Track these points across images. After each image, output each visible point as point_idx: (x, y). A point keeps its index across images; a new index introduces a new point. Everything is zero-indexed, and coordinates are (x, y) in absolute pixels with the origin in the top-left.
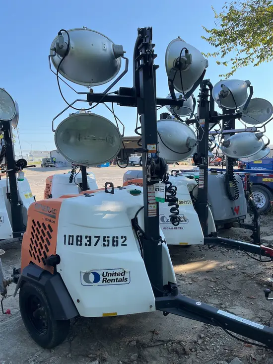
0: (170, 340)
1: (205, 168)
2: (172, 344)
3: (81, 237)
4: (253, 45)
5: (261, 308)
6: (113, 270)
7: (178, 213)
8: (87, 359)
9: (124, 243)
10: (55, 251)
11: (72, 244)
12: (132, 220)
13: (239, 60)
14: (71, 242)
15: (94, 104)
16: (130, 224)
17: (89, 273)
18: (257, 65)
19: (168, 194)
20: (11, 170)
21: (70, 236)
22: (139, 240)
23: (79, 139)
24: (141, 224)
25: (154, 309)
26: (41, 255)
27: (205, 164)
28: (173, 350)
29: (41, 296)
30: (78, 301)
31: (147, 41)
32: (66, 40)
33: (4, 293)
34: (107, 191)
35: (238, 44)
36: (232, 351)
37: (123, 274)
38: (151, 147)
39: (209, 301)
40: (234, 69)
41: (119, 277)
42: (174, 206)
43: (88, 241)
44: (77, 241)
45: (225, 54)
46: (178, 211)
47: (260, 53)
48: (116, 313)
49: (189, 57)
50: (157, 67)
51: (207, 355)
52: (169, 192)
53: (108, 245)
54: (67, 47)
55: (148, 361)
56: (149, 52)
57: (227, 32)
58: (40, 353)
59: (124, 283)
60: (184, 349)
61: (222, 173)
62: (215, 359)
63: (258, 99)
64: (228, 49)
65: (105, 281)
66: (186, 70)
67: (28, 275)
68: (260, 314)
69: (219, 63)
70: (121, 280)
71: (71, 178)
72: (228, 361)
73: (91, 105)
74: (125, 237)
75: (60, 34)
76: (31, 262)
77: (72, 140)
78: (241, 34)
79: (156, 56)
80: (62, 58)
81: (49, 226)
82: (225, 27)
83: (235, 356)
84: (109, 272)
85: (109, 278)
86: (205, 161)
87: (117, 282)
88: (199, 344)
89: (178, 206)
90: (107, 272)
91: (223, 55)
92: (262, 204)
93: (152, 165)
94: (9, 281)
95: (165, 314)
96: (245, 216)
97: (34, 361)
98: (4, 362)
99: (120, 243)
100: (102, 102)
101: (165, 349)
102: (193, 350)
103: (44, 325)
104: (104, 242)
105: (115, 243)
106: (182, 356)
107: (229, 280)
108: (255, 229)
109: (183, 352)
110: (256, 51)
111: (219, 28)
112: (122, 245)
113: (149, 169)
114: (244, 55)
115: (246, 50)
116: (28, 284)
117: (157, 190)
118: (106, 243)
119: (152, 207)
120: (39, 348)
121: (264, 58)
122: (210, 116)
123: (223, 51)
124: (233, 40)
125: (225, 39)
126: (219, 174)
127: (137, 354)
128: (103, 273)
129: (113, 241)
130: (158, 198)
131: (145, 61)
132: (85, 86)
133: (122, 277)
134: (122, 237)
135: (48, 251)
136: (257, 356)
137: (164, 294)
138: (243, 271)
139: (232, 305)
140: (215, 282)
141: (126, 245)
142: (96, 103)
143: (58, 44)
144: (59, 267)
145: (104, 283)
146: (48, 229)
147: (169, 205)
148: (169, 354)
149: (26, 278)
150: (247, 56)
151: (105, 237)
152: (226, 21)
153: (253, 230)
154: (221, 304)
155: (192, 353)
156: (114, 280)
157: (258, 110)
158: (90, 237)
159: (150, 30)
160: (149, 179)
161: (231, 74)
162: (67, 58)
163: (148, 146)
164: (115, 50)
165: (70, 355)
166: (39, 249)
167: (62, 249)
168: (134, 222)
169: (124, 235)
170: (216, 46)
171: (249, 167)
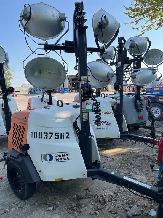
0: (96, 195)
1: (121, 92)
2: (98, 197)
3: (41, 133)
4: (155, 17)
5: (153, 176)
6: (61, 153)
7: (100, 119)
8: (46, 205)
10: (27, 142)
11: (36, 137)
12: (73, 123)
13: (146, 26)
14: (35, 136)
15: (48, 51)
16: (72, 125)
17: (46, 155)
18: (157, 29)
19: (94, 107)
20: (4, 94)
21: (35, 133)
22: (78, 135)
23: (40, 73)
24: (79, 125)
25: (86, 176)
26: (18, 144)
27: (121, 89)
28: (98, 201)
29: (18, 168)
30: (40, 171)
31: (81, 11)
32: (29, 10)
34: (58, 106)
35: (145, 17)
36: (133, 201)
37: (67, 155)
38: (83, 78)
39: (122, 171)
40: (143, 32)
41: (64, 157)
42: (98, 114)
43: (46, 135)
44: (39, 135)
46: (100, 117)
47: (159, 22)
48: (63, 179)
49: (107, 21)
50: (87, 27)
51: (118, 203)
52: (96, 106)
53: (58, 138)
54: (29, 15)
55: (83, 207)
56: (81, 17)
57: (139, 9)
58: (18, 202)
59: (68, 160)
60: (104, 200)
61: (133, 96)
62: (123, 206)
63: (155, 49)
64: (139, 20)
65: (56, 159)
66: (105, 29)
67: (11, 156)
68: (152, 180)
69: (134, 29)
70: (66, 159)
71: (42, 99)
72: (130, 208)
73: (46, 51)
74: (69, 133)
75: (25, 6)
76: (13, 149)
77: (36, 74)
78: (147, 11)
79: (86, 20)
80: (27, 22)
81: (23, 127)
82: (137, 6)
83: (135, 204)
84: (59, 154)
85: (58, 158)
86: (121, 88)
88: (113, 197)
89: (100, 114)
90: (57, 154)
91: (136, 24)
92: (158, 114)
93: (84, 89)
94: (1, 160)
95: (93, 179)
96: (147, 121)
97: (15, 207)
99: (65, 137)
100: (54, 50)
101: (93, 200)
102: (110, 200)
103: (21, 186)
104: (56, 136)
105: (62, 137)
106: (103, 204)
107: (135, 159)
108: (153, 129)
109: (103, 202)
110: (156, 21)
111: (134, 7)
112: (67, 138)
113: (82, 91)
114: (149, 24)
115: (151, 21)
116: (11, 161)
118: (57, 137)
119: (85, 115)
120: (18, 199)
121: (161, 25)
122: (124, 60)
123: (136, 21)
124: (142, 14)
125: (138, 14)
126: (131, 96)
127: (76, 203)
128: (55, 155)
129: (61, 136)
131: (79, 24)
132: (42, 39)
133: (66, 157)
134: (67, 133)
135: (22, 141)
136: (148, 205)
137: (93, 168)
138: (143, 154)
139: (135, 173)
140: (126, 161)
141: (69, 138)
142: (49, 51)
143: (24, 13)
144: (29, 151)
145: (56, 161)
146: (22, 129)
147: (95, 114)
148: (95, 203)
149: (10, 158)
150: (151, 24)
151: (56, 133)
152: (138, 3)
153: (151, 129)
154: (129, 174)
155: (109, 202)
156: (62, 159)
157: (155, 57)
158: (47, 133)
159: (82, 3)
160: (83, 98)
161: (141, 35)
162: (30, 21)
163: (82, 77)
164: (61, 16)
165: (36, 204)
166: (17, 141)
167: (30, 140)
168: (75, 124)
169: (68, 132)
170: (132, 18)
171: (151, 93)
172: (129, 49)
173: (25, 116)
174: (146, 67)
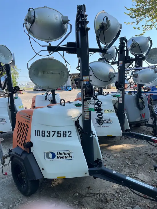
0: (98, 194)
1: (123, 90)
2: (100, 195)
3: (44, 131)
4: (155, 17)
5: (156, 175)
6: (63, 151)
7: (102, 118)
9: (70, 136)
10: (30, 140)
11: (39, 136)
12: (75, 122)
13: (147, 26)
14: (39, 134)
15: (52, 52)
16: (74, 124)
17: (49, 153)
19: (96, 106)
20: (10, 92)
21: (38, 131)
22: (79, 134)
23: (44, 73)
24: (81, 124)
25: (88, 175)
26: (22, 142)
27: (122, 88)
28: (100, 199)
29: (22, 166)
30: (43, 169)
31: (83, 13)
32: (33, 14)
33: (3, 163)
34: (61, 105)
35: (146, 17)
36: (135, 201)
37: (69, 154)
38: (85, 78)
39: (124, 170)
40: (144, 32)
42: (100, 113)
43: (48, 134)
44: (42, 134)
45: (138, 22)
46: (102, 116)
48: (65, 177)
49: (108, 22)
50: (88, 29)
51: (120, 203)
53: (60, 137)
54: (33, 19)
55: (84, 205)
56: (84, 19)
57: (140, 9)
58: (22, 198)
59: (70, 159)
60: (106, 199)
61: (134, 94)
62: (125, 205)
64: (140, 20)
65: (59, 157)
66: (107, 30)
67: (15, 153)
68: (154, 179)
69: (135, 28)
70: (68, 157)
71: (46, 97)
72: (132, 207)
73: (50, 53)
75: (29, 10)
76: (17, 146)
77: (40, 74)
78: (148, 11)
79: (88, 22)
80: (31, 25)
81: (27, 125)
82: (138, 7)
83: (137, 204)
84: (61, 152)
85: (61, 156)
86: (122, 86)
87: (65, 158)
88: (115, 196)
89: (102, 114)
90: (60, 153)
91: (137, 23)
93: (86, 89)
94: (6, 156)
95: (95, 178)
96: (149, 119)
97: (18, 203)
98: (1, 203)
99: (67, 136)
100: (57, 51)
101: (95, 199)
102: (112, 200)
103: (25, 182)
104: (58, 135)
106: (105, 203)
107: (137, 158)
108: (155, 127)
109: (105, 201)
111: (135, 8)
112: (69, 136)
113: (84, 91)
114: (150, 23)
115: (151, 20)
116: (16, 158)
117: (90, 104)
118: (59, 135)
119: (87, 114)
120: (22, 195)
122: (126, 59)
123: (137, 21)
124: (143, 15)
125: (139, 14)
126: (133, 94)
127: (78, 201)
128: (57, 153)
129: (64, 134)
130: (90, 108)
131: (81, 26)
132: (45, 41)
135: (26, 139)
136: (151, 205)
137: (95, 166)
138: (146, 152)
139: (138, 172)
140: (128, 159)
141: (71, 136)
143: (28, 17)
144: (32, 149)
145: (58, 159)
146: (26, 127)
147: (97, 113)
148: (97, 202)
149: (14, 155)
150: (152, 24)
151: (58, 132)
152: (139, 3)
153: (153, 128)
154: (131, 173)
155: (111, 202)
156: (64, 157)
158: (50, 132)
159: (84, 6)
160: (84, 97)
161: (143, 34)
162: (34, 24)
163: (84, 77)
164: (63, 19)
165: (39, 200)
166: (21, 138)
167: (34, 138)
168: (77, 123)
169: (70, 131)
170: (133, 18)
171: (153, 90)
172: (130, 49)
173: (28, 115)
174: (147, 66)
